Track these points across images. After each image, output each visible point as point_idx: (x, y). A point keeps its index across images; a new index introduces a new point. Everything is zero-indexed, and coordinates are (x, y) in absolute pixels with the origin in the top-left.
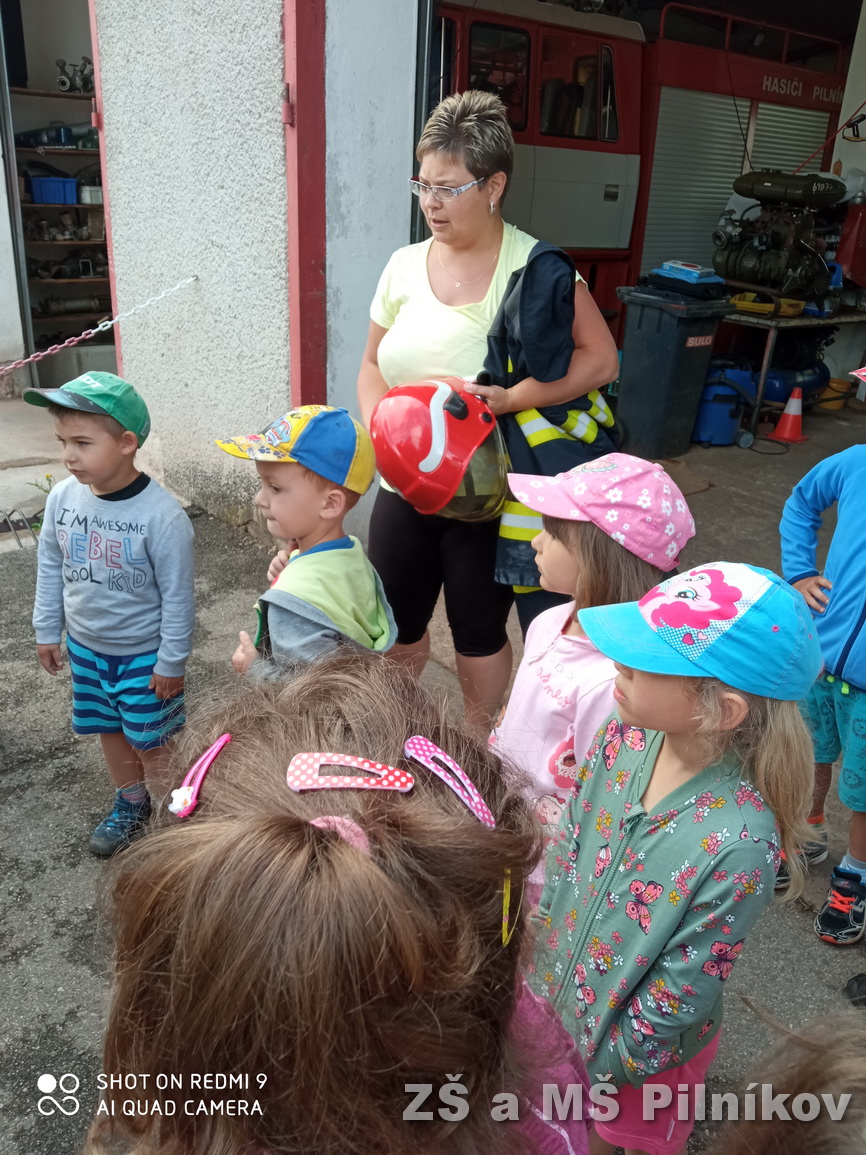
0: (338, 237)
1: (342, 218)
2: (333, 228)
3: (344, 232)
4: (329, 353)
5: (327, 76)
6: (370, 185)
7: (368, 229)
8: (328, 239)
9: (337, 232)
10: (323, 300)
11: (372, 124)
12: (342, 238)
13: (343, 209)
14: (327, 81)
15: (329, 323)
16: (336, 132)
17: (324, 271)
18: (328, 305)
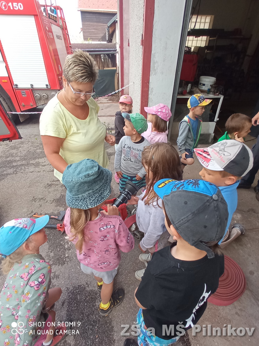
0: (153, 75)
1: (155, 70)
2: (152, 73)
3: (155, 74)
4: (149, 104)
5: (153, 31)
6: (164, 61)
7: (162, 73)
8: (150, 76)
9: (153, 74)
10: (148, 91)
11: (166, 44)
12: (154, 75)
13: (156, 68)
14: (153, 32)
15: (149, 96)
16: (155, 47)
17: (149, 84)
18: (149, 92)
